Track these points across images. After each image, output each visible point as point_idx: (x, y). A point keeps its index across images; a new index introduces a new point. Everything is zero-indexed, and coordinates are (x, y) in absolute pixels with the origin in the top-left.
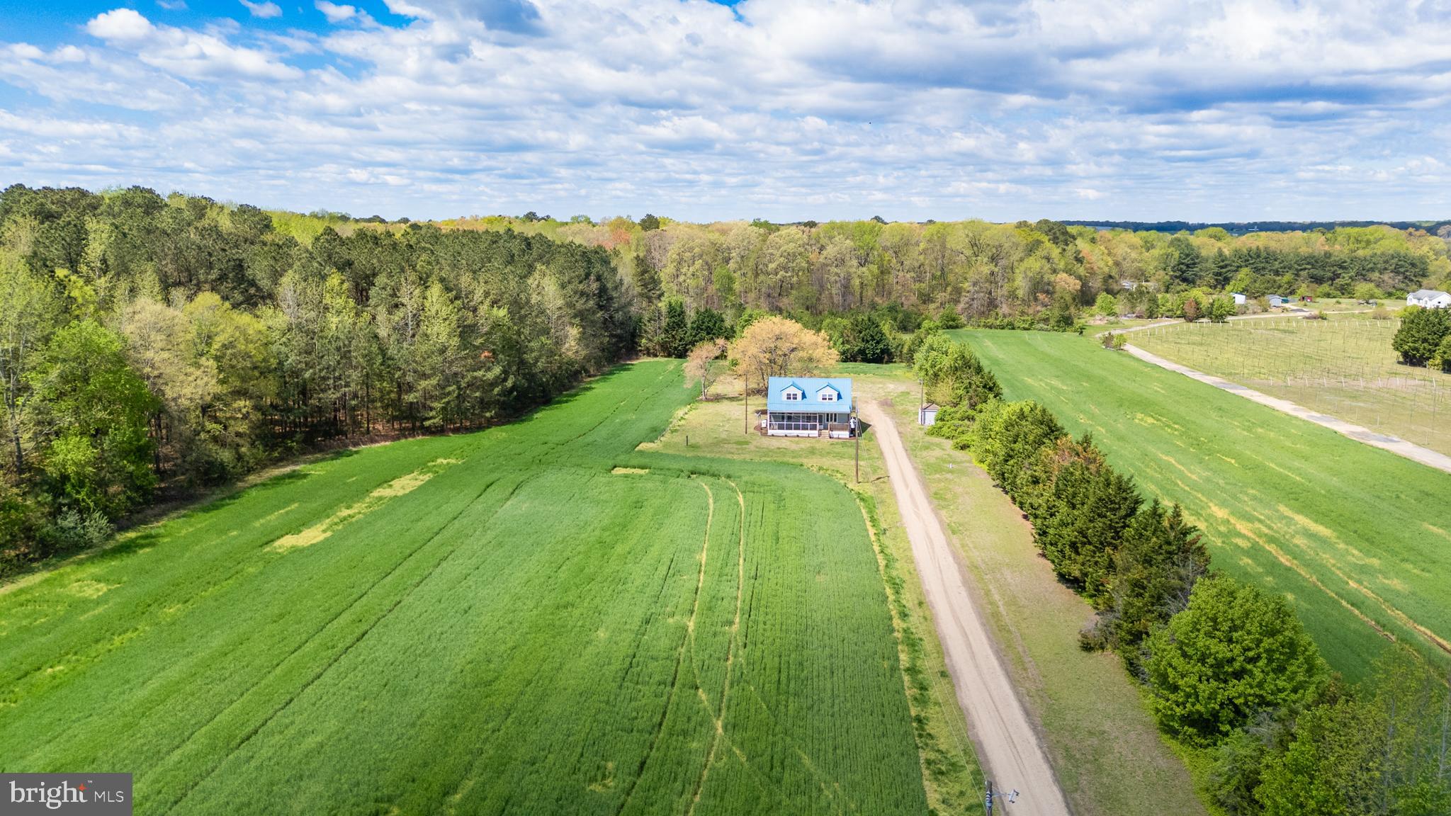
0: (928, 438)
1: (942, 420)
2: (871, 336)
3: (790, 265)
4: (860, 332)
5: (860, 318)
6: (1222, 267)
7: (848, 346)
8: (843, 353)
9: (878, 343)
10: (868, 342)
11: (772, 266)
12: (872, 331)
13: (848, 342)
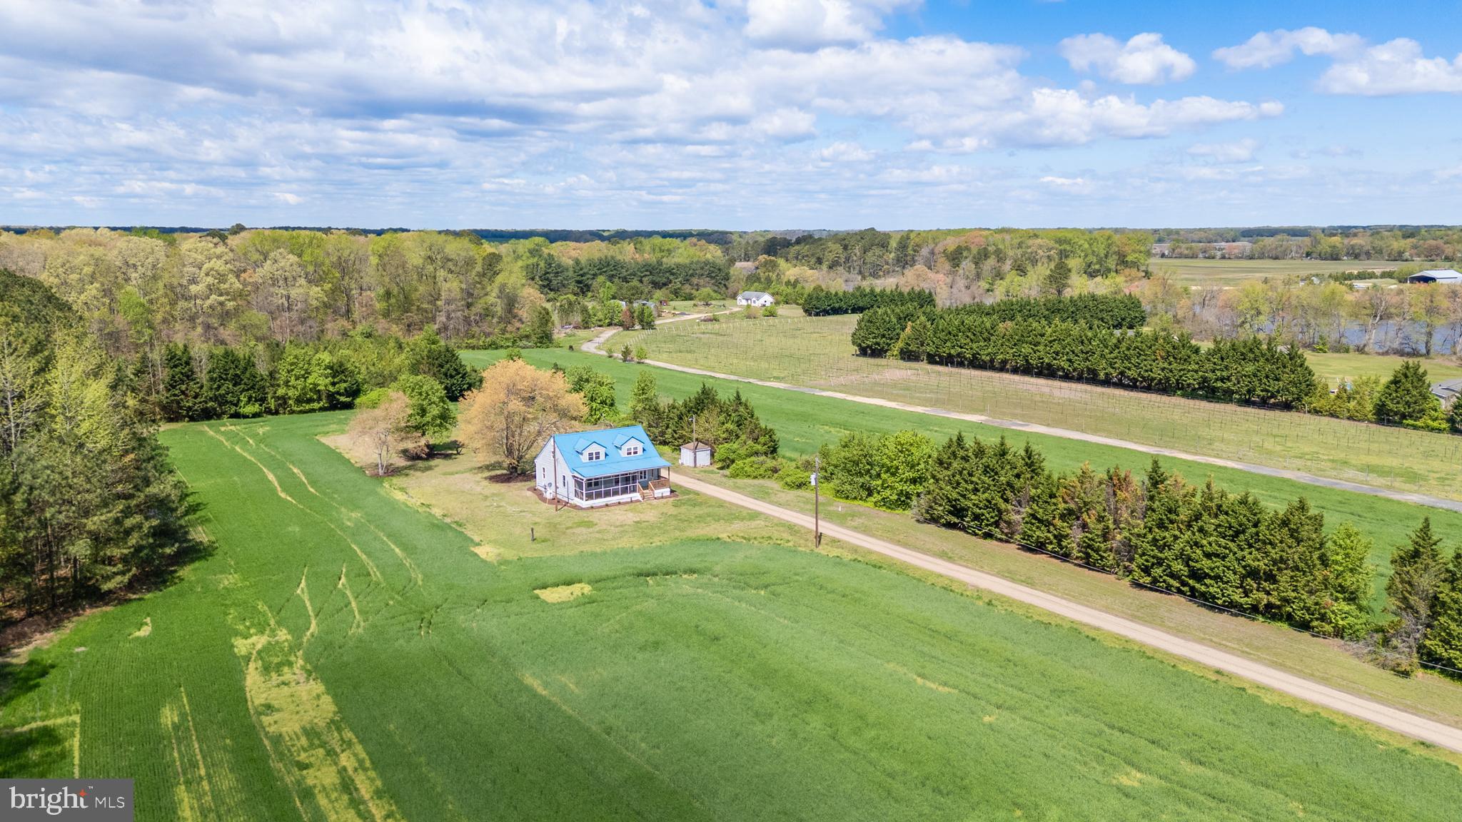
2: (455, 369)
6: (582, 276)
9: (463, 377)
10: (452, 376)
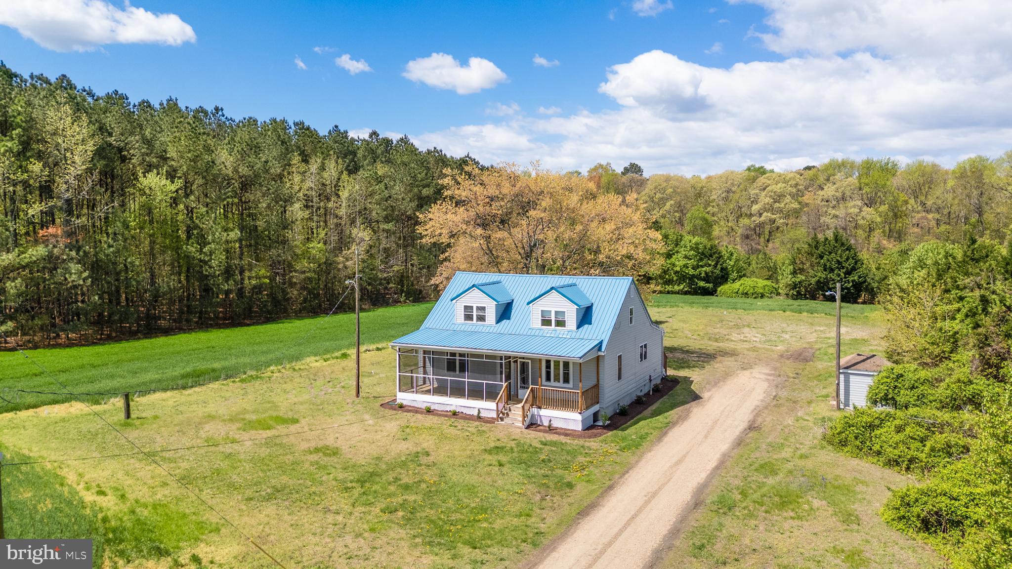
0: (828, 455)
1: (886, 399)
2: (839, 262)
3: (777, 205)
4: (821, 257)
5: (821, 237)
7: (801, 277)
8: (795, 286)
9: (848, 273)
10: (832, 270)
11: (755, 208)
12: (840, 255)
13: (802, 271)
